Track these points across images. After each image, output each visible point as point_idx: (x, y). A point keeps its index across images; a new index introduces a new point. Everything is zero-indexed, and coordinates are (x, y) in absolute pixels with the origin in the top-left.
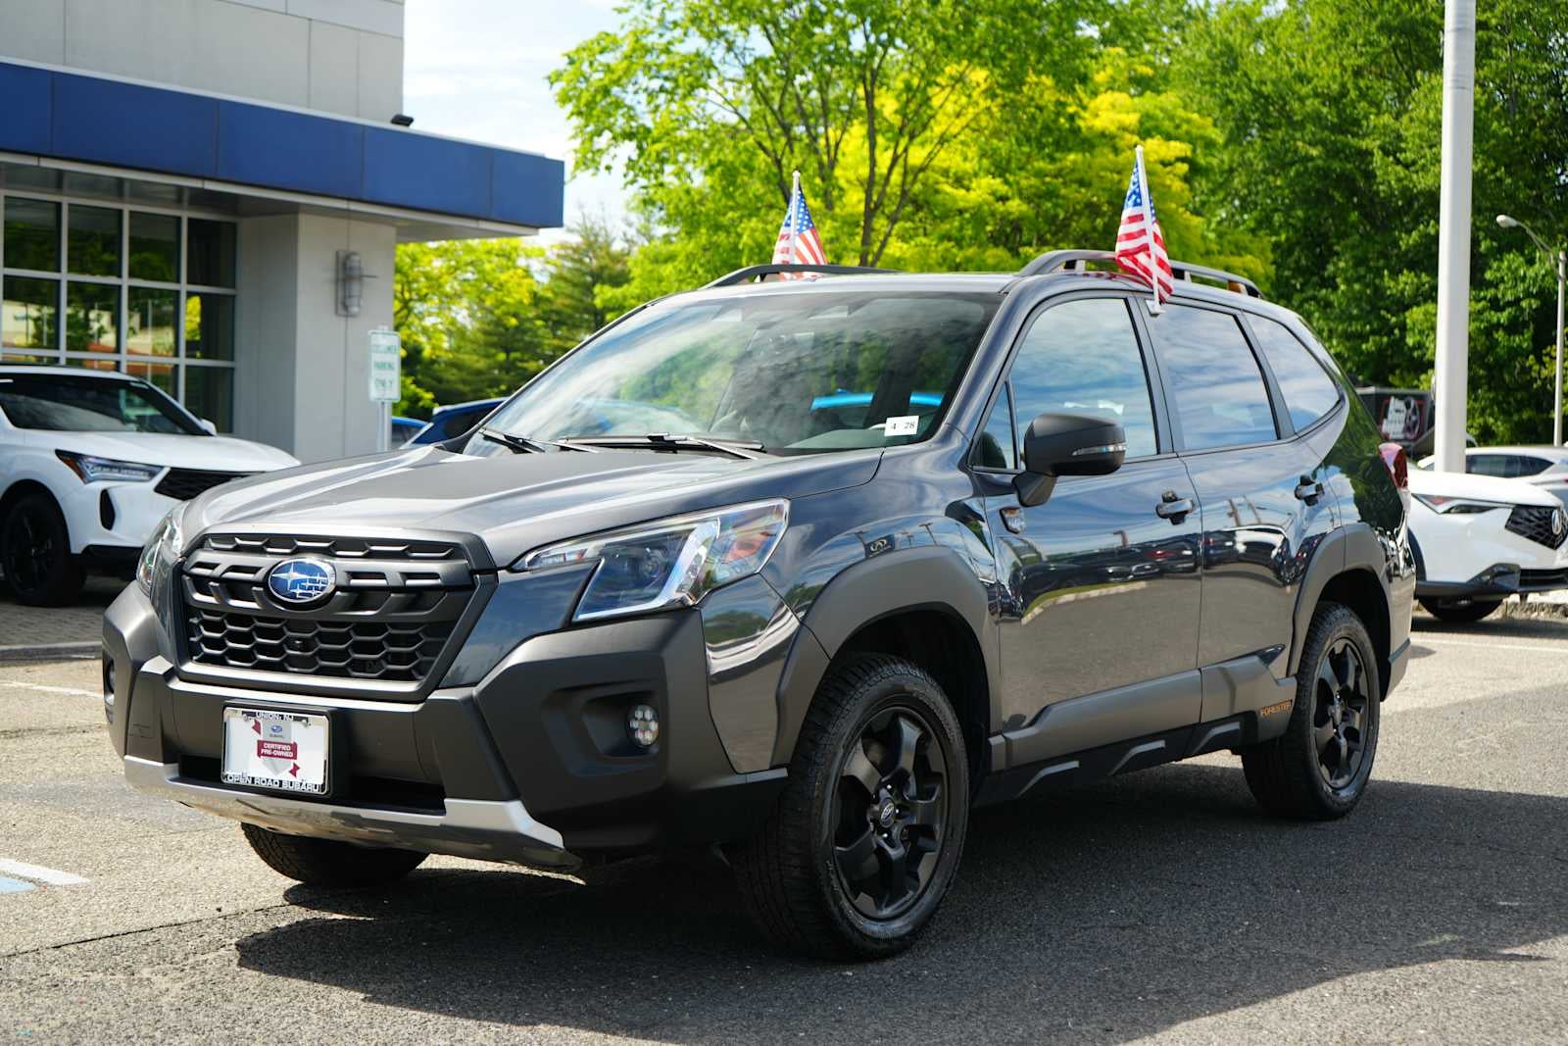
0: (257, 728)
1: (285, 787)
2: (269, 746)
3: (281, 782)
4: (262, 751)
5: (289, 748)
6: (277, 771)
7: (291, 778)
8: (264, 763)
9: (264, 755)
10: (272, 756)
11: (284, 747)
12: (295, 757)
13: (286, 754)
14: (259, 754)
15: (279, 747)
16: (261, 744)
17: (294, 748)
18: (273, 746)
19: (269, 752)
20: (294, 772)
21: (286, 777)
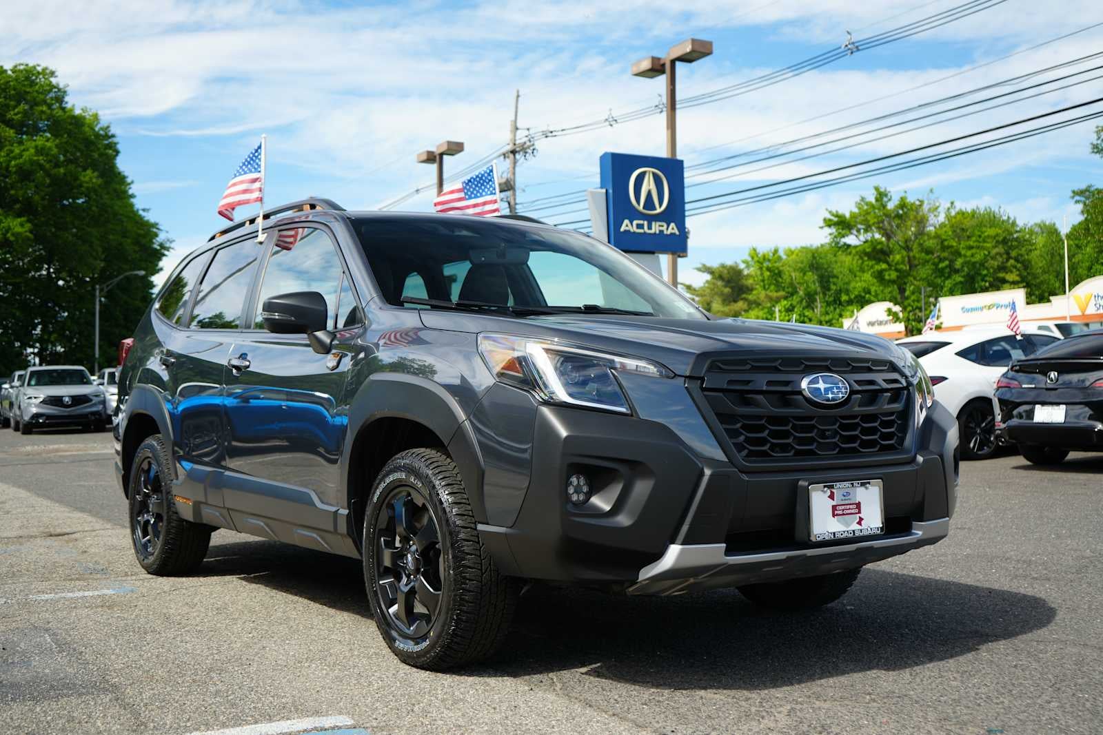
0: (832, 497)
1: (857, 534)
2: (840, 508)
3: (854, 531)
4: (836, 512)
5: (855, 506)
6: (848, 525)
7: (859, 527)
8: (838, 521)
9: (837, 515)
10: (844, 514)
11: (851, 507)
12: (859, 512)
13: (853, 511)
14: (834, 515)
15: (848, 507)
16: (834, 508)
17: (858, 505)
18: (843, 507)
19: (840, 512)
20: (859, 523)
21: (855, 527)
